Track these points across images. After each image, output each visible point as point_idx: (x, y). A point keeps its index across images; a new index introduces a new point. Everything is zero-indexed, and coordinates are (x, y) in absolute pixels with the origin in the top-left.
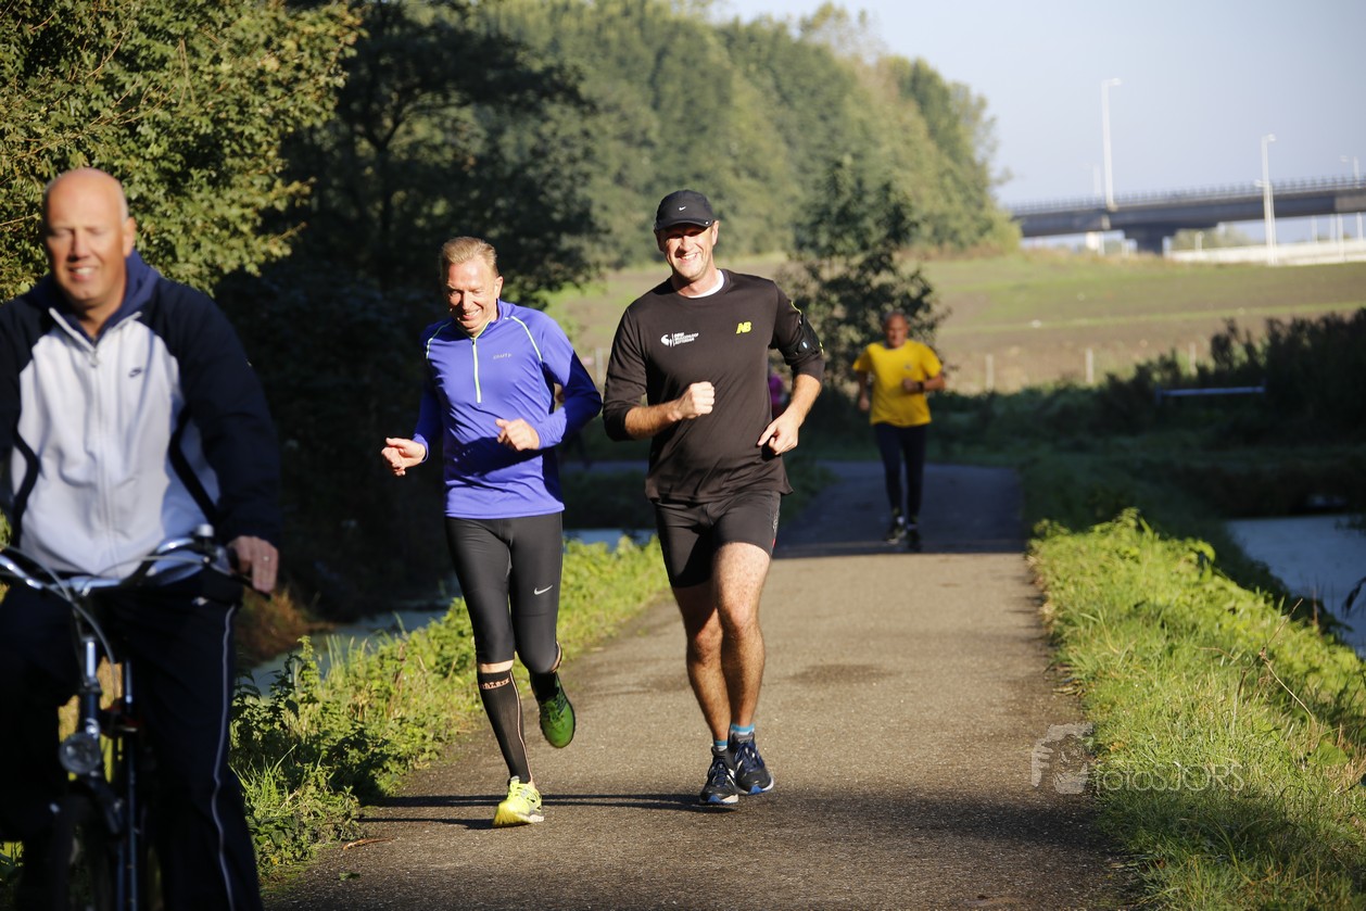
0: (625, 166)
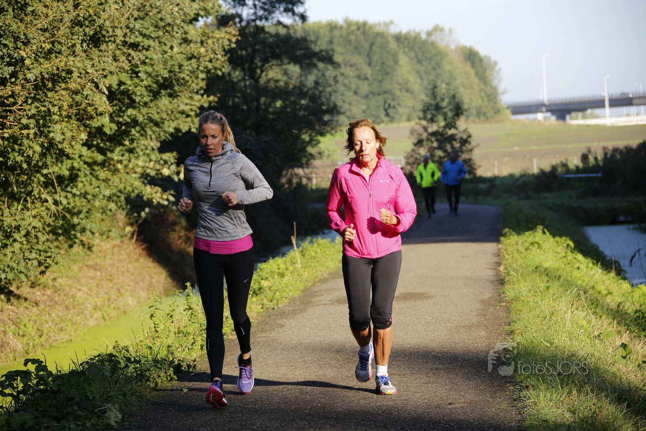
0: (358, 87)
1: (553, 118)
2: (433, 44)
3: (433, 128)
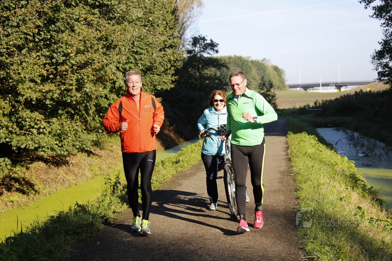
1: (303, 90)
2: (263, 64)
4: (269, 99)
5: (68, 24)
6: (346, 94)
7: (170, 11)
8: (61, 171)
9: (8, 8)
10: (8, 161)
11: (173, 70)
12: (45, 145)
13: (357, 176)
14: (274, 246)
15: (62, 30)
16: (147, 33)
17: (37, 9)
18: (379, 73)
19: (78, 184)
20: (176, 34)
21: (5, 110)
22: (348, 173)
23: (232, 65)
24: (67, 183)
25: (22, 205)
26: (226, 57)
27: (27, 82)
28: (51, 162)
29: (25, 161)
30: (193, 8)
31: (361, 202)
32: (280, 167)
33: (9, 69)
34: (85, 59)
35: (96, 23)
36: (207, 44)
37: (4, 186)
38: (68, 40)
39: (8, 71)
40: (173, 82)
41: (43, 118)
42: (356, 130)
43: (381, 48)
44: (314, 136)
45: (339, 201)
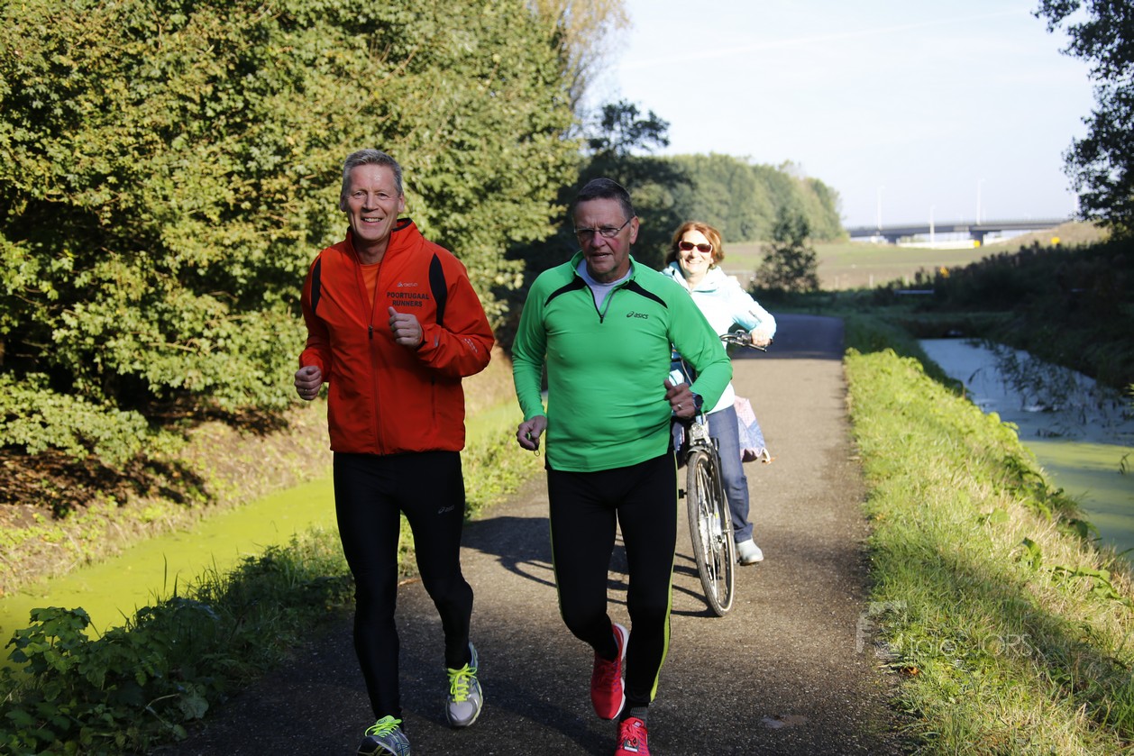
1: (885, 242)
2: (785, 176)
3: (781, 246)
4: (799, 263)
5: (288, 72)
6: (996, 253)
7: (546, 39)
8: (270, 447)
9: (138, 33)
10: (139, 419)
11: (554, 190)
12: (230, 379)
13: (1024, 462)
14: (809, 639)
15: (272, 89)
16: (487, 93)
17: (211, 33)
18: (1082, 198)
19: (312, 478)
20: (561, 98)
21: (130, 290)
22: (1000, 456)
23: (705, 178)
24: (285, 475)
25: (174, 531)
26: (688, 157)
27: (186, 219)
28: (244, 422)
29: (180, 419)
30: (605, 31)
31: (1031, 528)
32: (826, 437)
33: (141, 187)
34: (330, 159)
35: (358, 68)
36: (640, 122)
37: (130, 483)
38: (287, 112)
39: (139, 192)
40: (552, 221)
41: (226, 310)
42: (1022, 344)
43: (1090, 135)
44: (915, 360)
45: (977, 526)
